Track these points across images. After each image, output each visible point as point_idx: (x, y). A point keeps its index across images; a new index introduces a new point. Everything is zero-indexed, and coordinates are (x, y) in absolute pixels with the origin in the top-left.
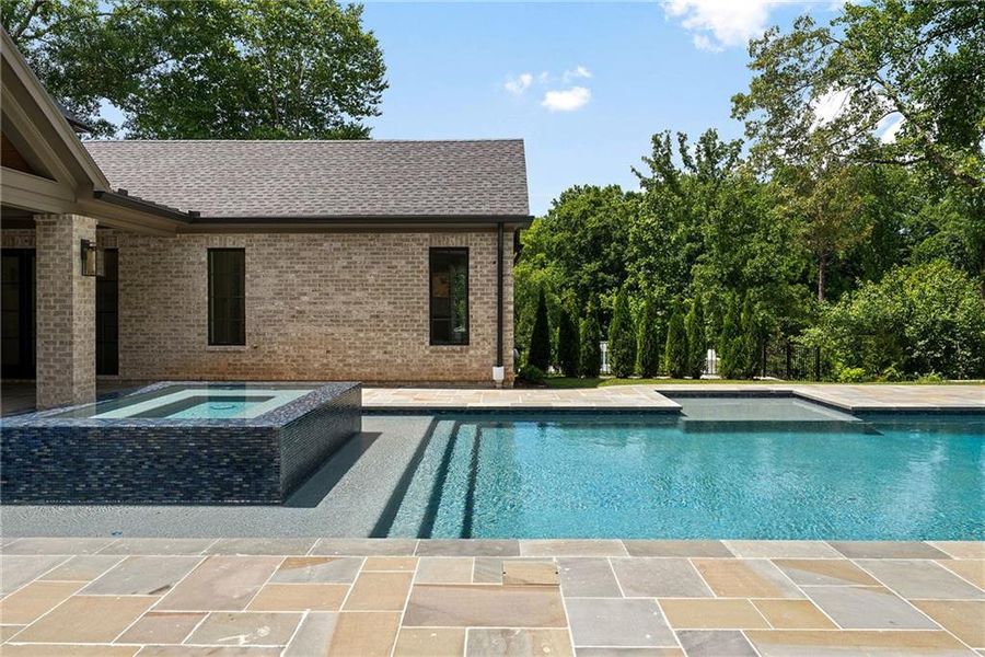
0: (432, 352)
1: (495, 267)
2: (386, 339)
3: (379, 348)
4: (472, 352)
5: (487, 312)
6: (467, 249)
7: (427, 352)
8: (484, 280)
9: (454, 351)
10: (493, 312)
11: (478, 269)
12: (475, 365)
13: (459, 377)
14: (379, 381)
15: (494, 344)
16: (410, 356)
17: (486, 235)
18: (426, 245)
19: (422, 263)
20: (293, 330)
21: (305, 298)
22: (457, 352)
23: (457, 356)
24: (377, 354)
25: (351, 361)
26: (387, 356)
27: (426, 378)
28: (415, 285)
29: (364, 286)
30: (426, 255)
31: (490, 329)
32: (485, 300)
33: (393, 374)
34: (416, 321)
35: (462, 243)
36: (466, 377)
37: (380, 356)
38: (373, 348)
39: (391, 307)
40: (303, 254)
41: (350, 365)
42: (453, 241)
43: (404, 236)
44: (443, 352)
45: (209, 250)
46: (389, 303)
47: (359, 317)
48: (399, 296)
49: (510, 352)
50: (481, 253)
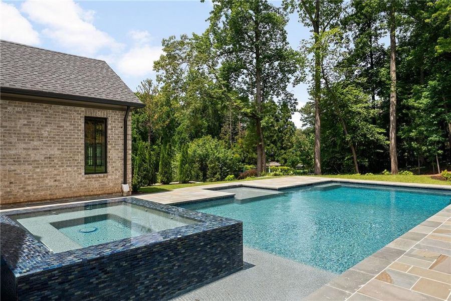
0: (86, 178)
1: (122, 130)
2: (56, 172)
3: (51, 178)
4: (109, 177)
5: (118, 154)
6: (107, 119)
7: (83, 179)
8: (116, 136)
10: (122, 155)
11: (113, 130)
12: (111, 184)
13: (102, 192)
14: (51, 199)
15: (122, 172)
16: (72, 182)
17: (117, 111)
18: (83, 115)
19: (80, 125)
22: (101, 177)
23: (101, 180)
24: (49, 182)
25: (30, 188)
26: (57, 183)
27: (82, 194)
28: (76, 138)
29: (40, 138)
30: (83, 120)
31: (119, 164)
32: (117, 148)
34: (76, 160)
35: (104, 114)
36: (107, 192)
37: (52, 183)
38: (46, 178)
39: (59, 152)
41: (29, 191)
42: (99, 114)
44: (93, 178)
46: (58, 149)
47: (36, 159)
48: (65, 144)
49: (130, 176)
50: (114, 122)
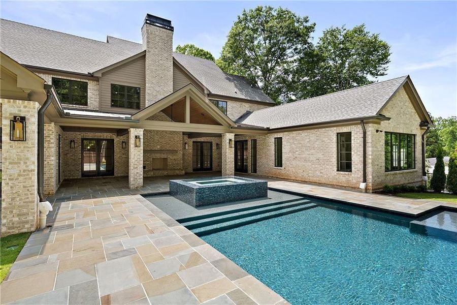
0: (337, 174)
1: (362, 139)
2: (321, 168)
3: (319, 171)
4: (353, 175)
5: (359, 159)
6: (351, 132)
7: (335, 174)
8: (358, 145)
9: (345, 174)
10: (362, 159)
11: (355, 141)
12: (354, 181)
13: (348, 185)
14: (319, 183)
15: (362, 173)
16: (329, 175)
17: (359, 126)
18: (335, 132)
19: (334, 139)
20: (294, 163)
21: (297, 153)
22: (347, 175)
23: (347, 177)
24: (318, 173)
26: (321, 174)
27: (334, 184)
28: (331, 148)
29: (314, 148)
30: (335, 136)
31: (361, 166)
32: (359, 154)
33: (323, 181)
34: (331, 162)
35: (349, 129)
36: (351, 186)
38: (317, 171)
39: (323, 156)
40: (297, 138)
41: (310, 176)
42: (345, 130)
43: (327, 129)
44: (342, 174)
45: (275, 138)
46: (322, 154)
47: (312, 159)
48: (325, 152)
49: (370, 177)
50: (356, 134)
